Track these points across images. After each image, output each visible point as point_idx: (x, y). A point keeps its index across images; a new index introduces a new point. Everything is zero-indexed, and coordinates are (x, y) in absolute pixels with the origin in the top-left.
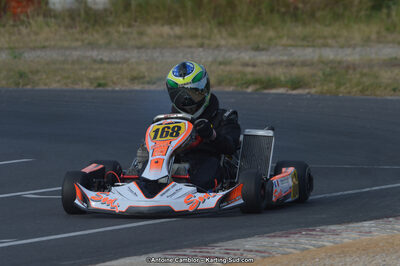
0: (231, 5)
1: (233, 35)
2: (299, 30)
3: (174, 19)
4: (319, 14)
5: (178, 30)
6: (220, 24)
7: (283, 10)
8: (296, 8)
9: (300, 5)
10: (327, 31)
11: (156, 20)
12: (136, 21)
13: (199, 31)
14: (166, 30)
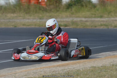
0: (29, 8)
1: (31, 16)
2: (48, 14)
3: (14, 12)
4: (53, 10)
5: (15, 15)
6: (26, 13)
7: (43, 9)
8: (46, 9)
9: (47, 8)
10: (56, 15)
11: (9, 12)
12: (4, 12)
13: (21, 15)
14: (12, 15)
